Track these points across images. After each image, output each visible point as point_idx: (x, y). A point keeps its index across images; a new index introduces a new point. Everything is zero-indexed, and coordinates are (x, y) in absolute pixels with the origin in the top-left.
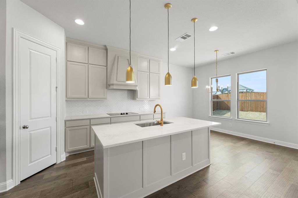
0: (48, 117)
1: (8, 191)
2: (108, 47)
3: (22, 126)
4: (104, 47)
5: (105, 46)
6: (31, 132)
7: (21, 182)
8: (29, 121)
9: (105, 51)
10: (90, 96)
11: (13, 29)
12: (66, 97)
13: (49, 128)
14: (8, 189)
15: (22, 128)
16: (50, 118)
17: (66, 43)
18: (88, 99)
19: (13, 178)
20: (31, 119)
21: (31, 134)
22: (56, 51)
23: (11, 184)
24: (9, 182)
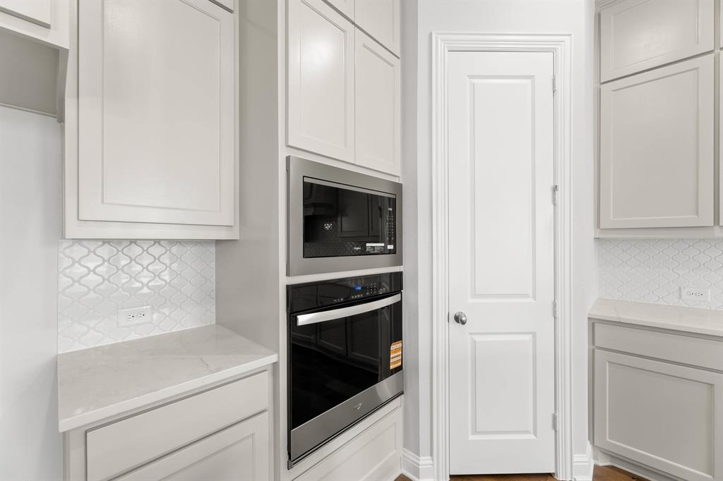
0: (526, 296)
3: (453, 313)
7: (451, 477)
8: (471, 300)
11: (430, 36)
12: (598, 225)
13: (528, 338)
14: (421, 480)
15: (452, 317)
16: (532, 301)
18: (718, 234)
19: (431, 455)
20: (475, 295)
21: (474, 342)
22: (553, 51)
23: (429, 471)
24: (424, 460)
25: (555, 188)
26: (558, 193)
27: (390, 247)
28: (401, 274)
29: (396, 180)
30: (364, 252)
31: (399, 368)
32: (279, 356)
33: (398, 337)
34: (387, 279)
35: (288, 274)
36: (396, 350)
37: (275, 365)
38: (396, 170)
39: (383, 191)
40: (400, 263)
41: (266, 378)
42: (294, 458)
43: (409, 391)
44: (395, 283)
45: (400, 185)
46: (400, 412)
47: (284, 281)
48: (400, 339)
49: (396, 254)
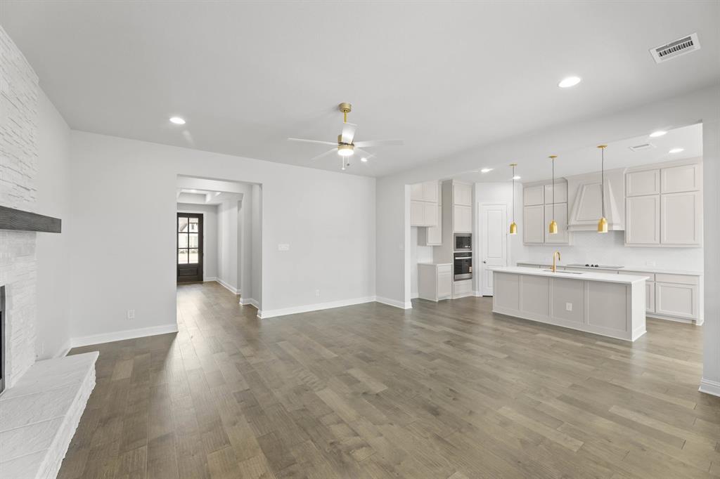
2: (567, 178)
3: (484, 261)
4: (561, 180)
7: (483, 296)
9: (565, 183)
10: (547, 241)
11: (478, 203)
12: (524, 241)
14: (476, 296)
16: (501, 259)
17: (524, 189)
18: (545, 244)
19: (479, 291)
20: (488, 257)
21: (488, 268)
23: (478, 294)
24: (477, 292)
28: (472, 252)
29: (470, 233)
30: (465, 248)
31: (471, 272)
32: (453, 263)
34: (468, 253)
36: (471, 268)
37: (452, 265)
38: (471, 231)
39: (468, 236)
40: (471, 250)
41: (451, 267)
42: (455, 280)
43: (473, 277)
44: (470, 254)
46: (472, 282)
47: (454, 252)
48: (472, 266)
49: (470, 248)
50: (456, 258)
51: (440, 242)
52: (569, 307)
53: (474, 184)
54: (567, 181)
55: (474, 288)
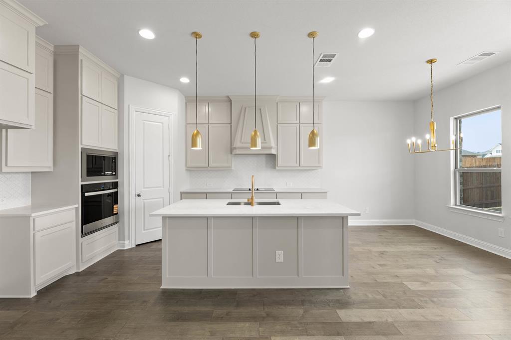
0: (161, 187)
1: (126, 250)
2: (231, 98)
3: (137, 193)
4: (226, 99)
5: (228, 97)
6: (145, 201)
7: (136, 245)
8: (143, 189)
9: (230, 103)
10: (211, 164)
11: (129, 105)
12: (186, 166)
13: (161, 199)
14: (125, 248)
15: (136, 195)
16: (162, 188)
17: (186, 103)
18: (209, 169)
19: (129, 240)
20: (144, 188)
21: (144, 202)
22: (169, 116)
23: (128, 245)
24: (126, 242)
25: (169, 156)
26: (170, 157)
27: (114, 173)
28: (118, 182)
29: (116, 151)
30: (105, 175)
31: (117, 214)
32: (79, 205)
33: (116, 203)
34: (111, 184)
35: (82, 181)
36: (116, 207)
37: (77, 208)
38: (117, 148)
39: (111, 155)
40: (117, 179)
41: (74, 211)
42: (84, 234)
43: (120, 221)
44: (115, 185)
45: (117, 153)
46: (117, 228)
47: (81, 183)
48: (117, 204)
49: (116, 175)
50: (87, 194)
51: (50, 164)
52: (280, 256)
53: (122, 76)
54: (230, 101)
55: (121, 237)
